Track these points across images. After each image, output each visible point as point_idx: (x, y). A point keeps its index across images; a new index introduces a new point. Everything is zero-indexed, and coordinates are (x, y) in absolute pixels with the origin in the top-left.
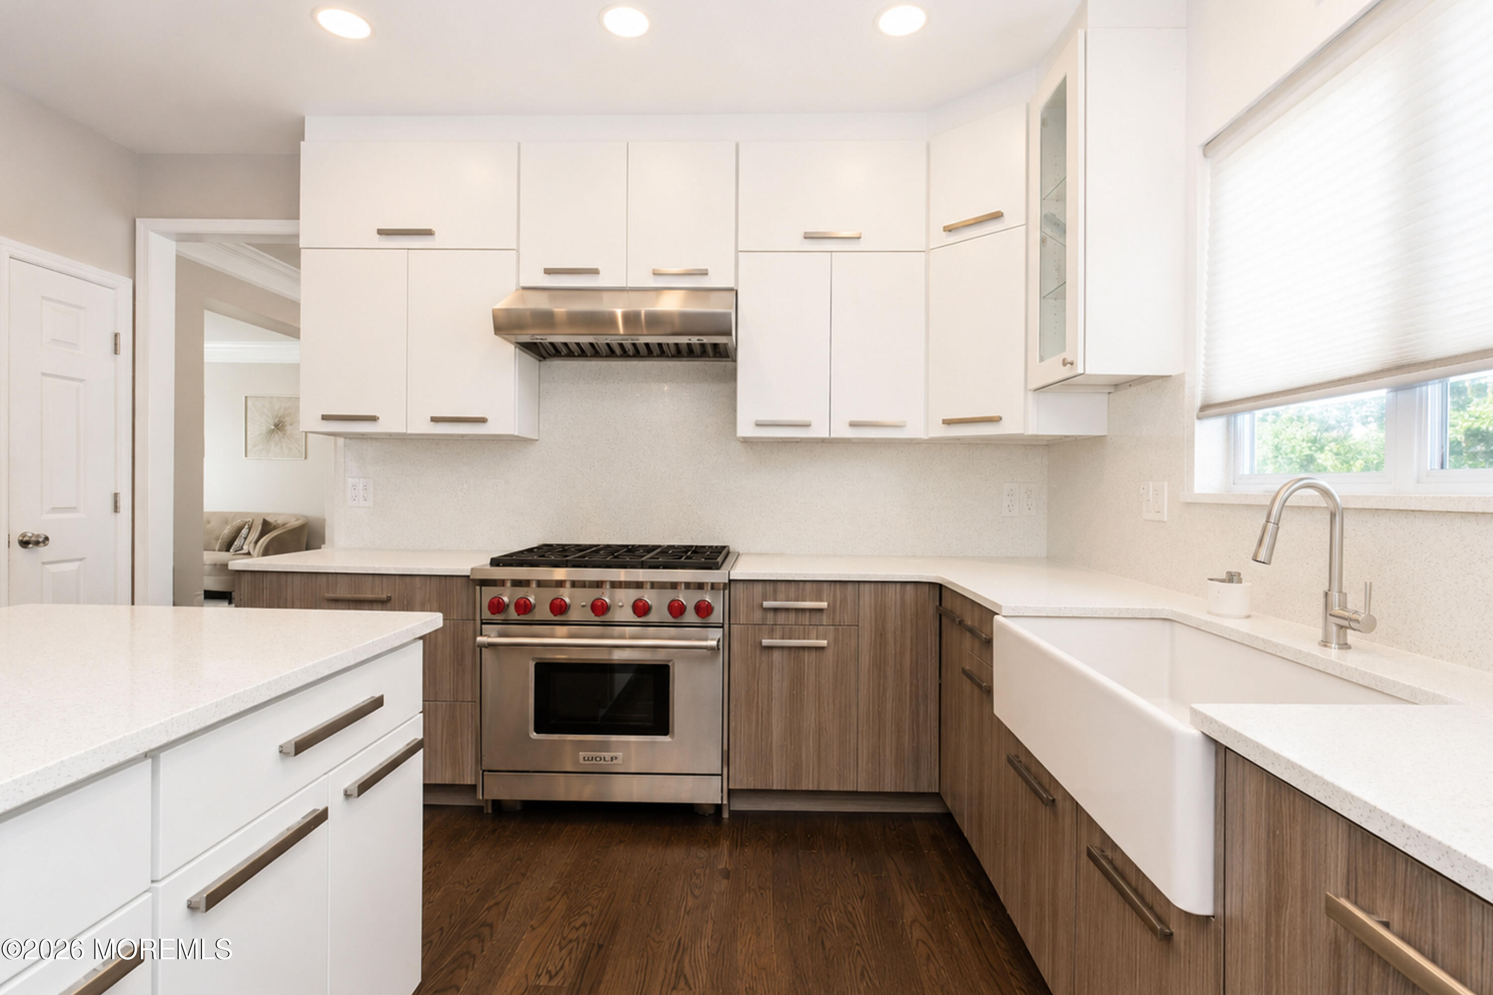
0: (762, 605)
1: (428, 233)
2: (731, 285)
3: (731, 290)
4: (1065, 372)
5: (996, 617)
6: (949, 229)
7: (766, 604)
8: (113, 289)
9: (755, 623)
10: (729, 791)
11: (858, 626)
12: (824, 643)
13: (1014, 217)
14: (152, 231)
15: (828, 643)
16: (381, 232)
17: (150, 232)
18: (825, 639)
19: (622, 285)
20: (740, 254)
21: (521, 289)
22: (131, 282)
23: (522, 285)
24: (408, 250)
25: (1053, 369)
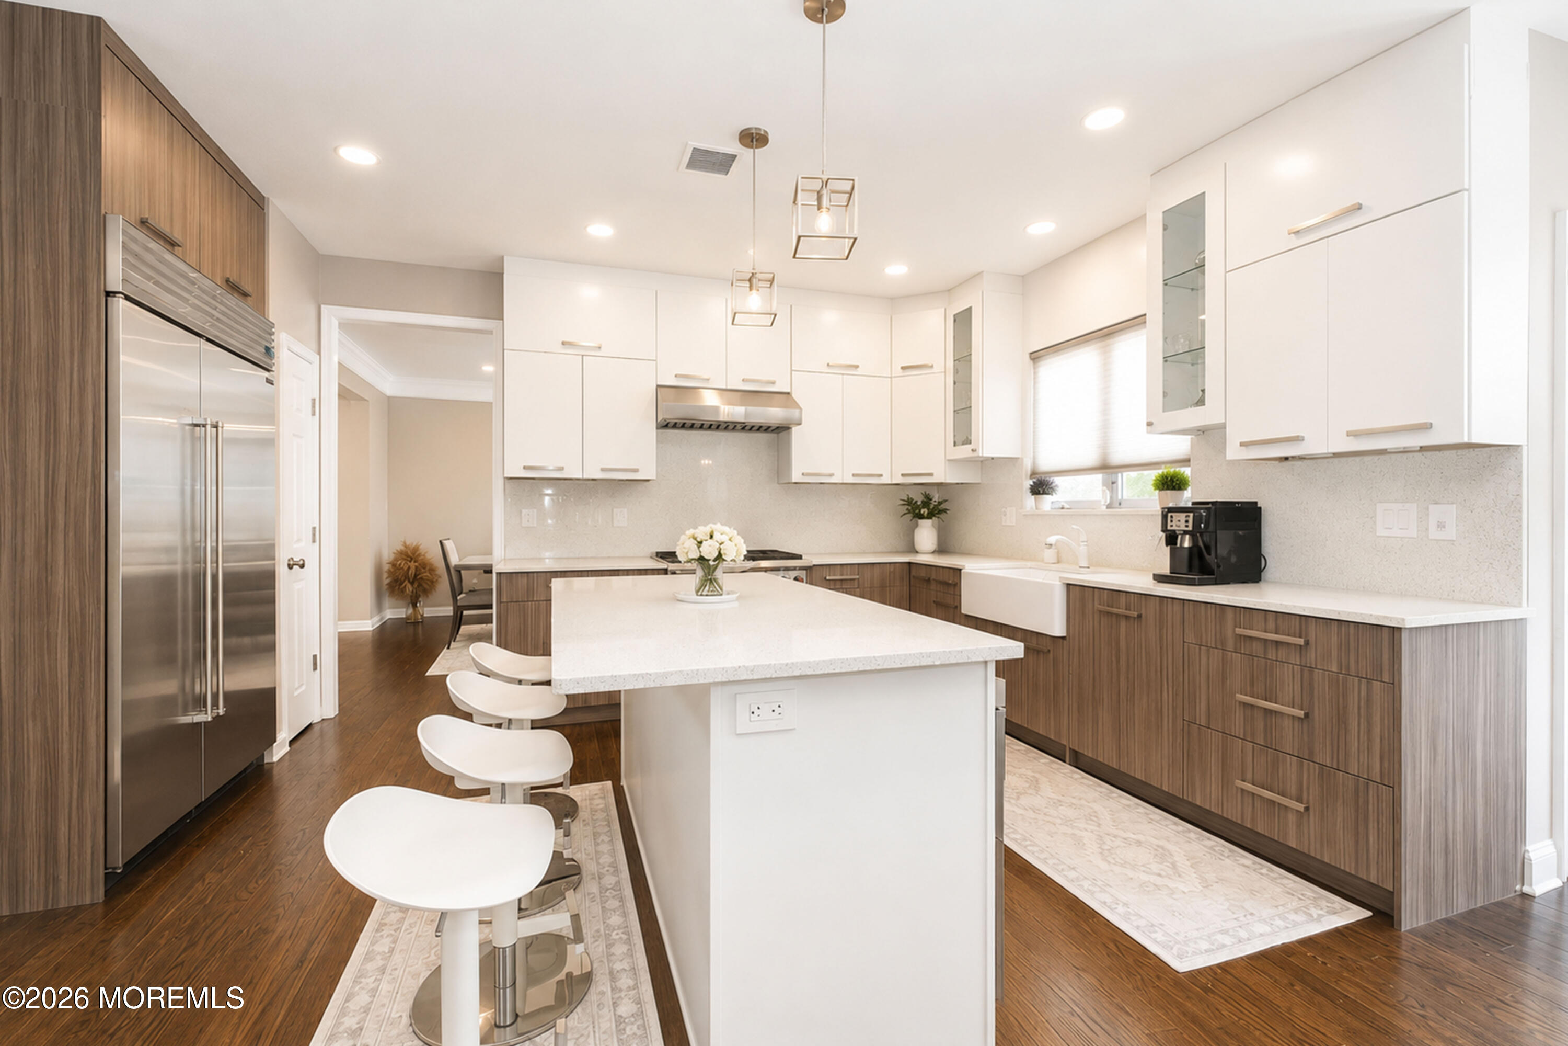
0: (826, 578)
2: (788, 390)
3: (789, 393)
4: (975, 454)
5: (962, 570)
6: (903, 368)
7: (828, 578)
11: (871, 588)
14: (333, 316)
16: (562, 343)
19: (724, 387)
20: (793, 372)
21: (658, 386)
22: (318, 357)
23: (659, 383)
24: (583, 356)
25: (964, 452)
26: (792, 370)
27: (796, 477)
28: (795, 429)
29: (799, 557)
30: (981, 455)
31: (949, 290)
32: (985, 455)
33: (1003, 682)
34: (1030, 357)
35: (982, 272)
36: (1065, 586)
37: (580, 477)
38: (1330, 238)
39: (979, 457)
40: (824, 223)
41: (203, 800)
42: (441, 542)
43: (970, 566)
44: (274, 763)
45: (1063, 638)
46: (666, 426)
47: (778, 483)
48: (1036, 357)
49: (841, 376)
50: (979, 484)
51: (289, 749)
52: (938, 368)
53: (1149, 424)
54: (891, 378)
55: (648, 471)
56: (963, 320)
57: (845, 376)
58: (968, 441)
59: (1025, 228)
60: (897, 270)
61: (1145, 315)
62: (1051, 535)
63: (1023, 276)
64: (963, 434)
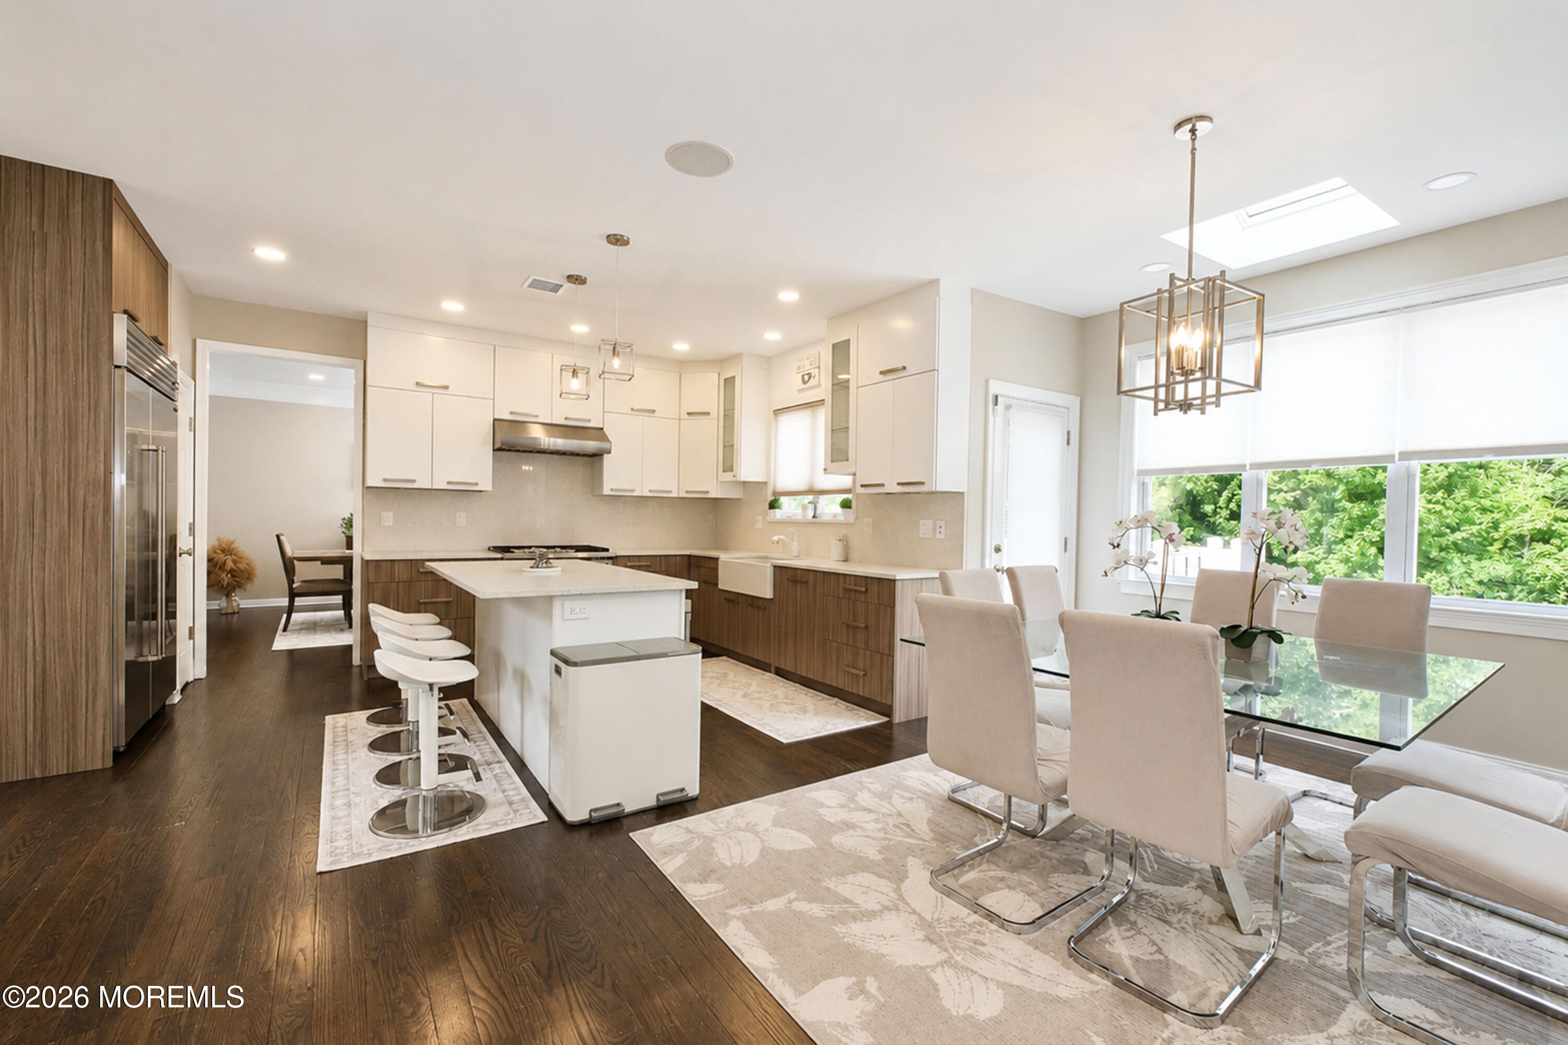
1: (448, 387)
2: (602, 427)
4: (732, 479)
5: (717, 561)
6: (688, 414)
16: (418, 383)
17: (207, 349)
19: (549, 422)
20: (606, 415)
21: (494, 420)
22: (193, 382)
23: (496, 417)
24: (433, 393)
25: (729, 476)
26: (604, 412)
27: (606, 491)
28: (605, 456)
29: (607, 550)
30: (740, 479)
31: (722, 361)
32: (743, 479)
33: (690, 601)
34: (773, 414)
35: (741, 354)
36: (772, 568)
37: (430, 487)
38: (896, 381)
39: (739, 481)
40: (616, 363)
41: (151, 717)
42: (278, 536)
43: (724, 557)
44: (174, 705)
45: (771, 600)
46: (500, 449)
47: (593, 496)
48: (777, 412)
49: (641, 417)
50: (740, 499)
51: (181, 697)
52: (714, 414)
53: (825, 470)
54: (679, 420)
55: (486, 484)
56: (729, 382)
57: (645, 418)
58: (731, 469)
60: (681, 347)
61: (824, 400)
62: (775, 536)
63: (770, 358)
64: (729, 467)
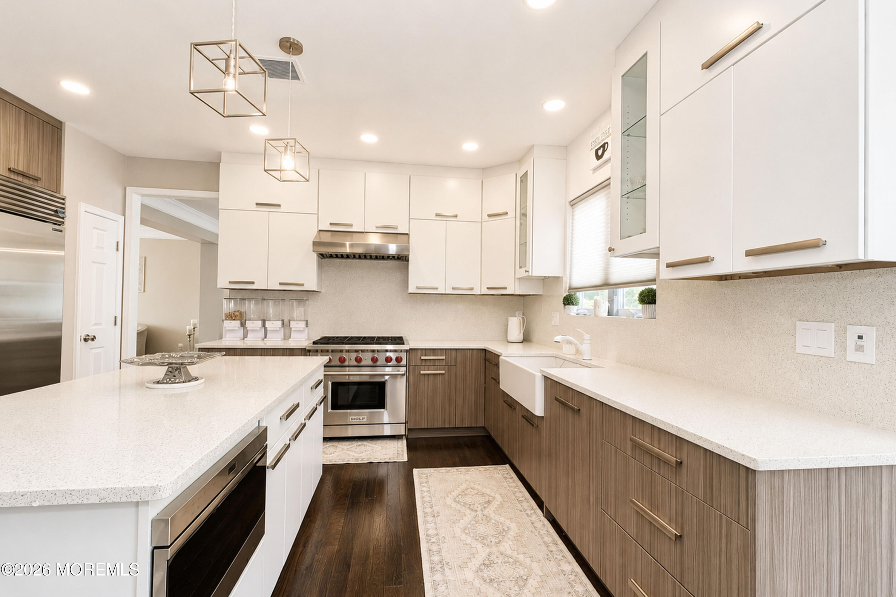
0: (421, 358)
1: (279, 206)
2: (407, 232)
3: (407, 234)
4: (527, 274)
5: (500, 357)
6: (489, 216)
7: (423, 358)
8: (117, 221)
9: (418, 365)
10: (408, 429)
11: (456, 365)
12: (444, 372)
13: (511, 214)
14: (134, 193)
15: (445, 372)
16: (257, 204)
17: (133, 194)
18: (444, 370)
19: (363, 231)
20: (411, 220)
21: (318, 231)
22: (123, 217)
23: (320, 228)
24: (268, 212)
25: (522, 273)
26: (410, 219)
27: (412, 289)
28: (411, 258)
30: (531, 275)
31: (519, 161)
32: (534, 274)
34: (570, 204)
35: (534, 147)
36: (544, 377)
37: (266, 288)
39: (529, 276)
45: (543, 417)
46: (322, 256)
47: (400, 294)
48: (573, 203)
49: (445, 221)
54: (481, 222)
56: (524, 178)
57: (447, 222)
58: (526, 264)
59: (543, 105)
62: (558, 335)
63: (566, 145)
64: (522, 261)
